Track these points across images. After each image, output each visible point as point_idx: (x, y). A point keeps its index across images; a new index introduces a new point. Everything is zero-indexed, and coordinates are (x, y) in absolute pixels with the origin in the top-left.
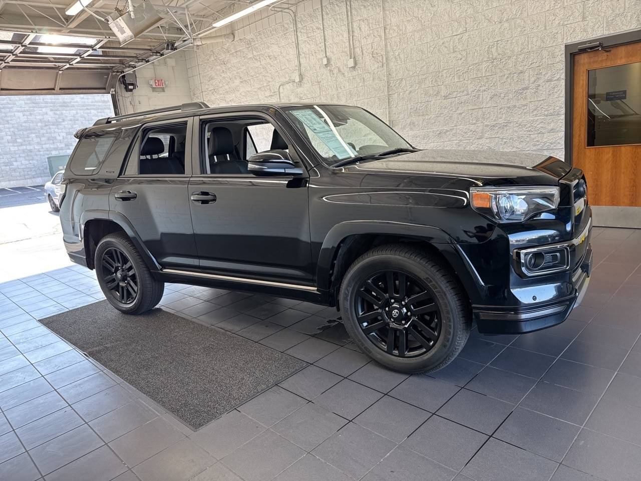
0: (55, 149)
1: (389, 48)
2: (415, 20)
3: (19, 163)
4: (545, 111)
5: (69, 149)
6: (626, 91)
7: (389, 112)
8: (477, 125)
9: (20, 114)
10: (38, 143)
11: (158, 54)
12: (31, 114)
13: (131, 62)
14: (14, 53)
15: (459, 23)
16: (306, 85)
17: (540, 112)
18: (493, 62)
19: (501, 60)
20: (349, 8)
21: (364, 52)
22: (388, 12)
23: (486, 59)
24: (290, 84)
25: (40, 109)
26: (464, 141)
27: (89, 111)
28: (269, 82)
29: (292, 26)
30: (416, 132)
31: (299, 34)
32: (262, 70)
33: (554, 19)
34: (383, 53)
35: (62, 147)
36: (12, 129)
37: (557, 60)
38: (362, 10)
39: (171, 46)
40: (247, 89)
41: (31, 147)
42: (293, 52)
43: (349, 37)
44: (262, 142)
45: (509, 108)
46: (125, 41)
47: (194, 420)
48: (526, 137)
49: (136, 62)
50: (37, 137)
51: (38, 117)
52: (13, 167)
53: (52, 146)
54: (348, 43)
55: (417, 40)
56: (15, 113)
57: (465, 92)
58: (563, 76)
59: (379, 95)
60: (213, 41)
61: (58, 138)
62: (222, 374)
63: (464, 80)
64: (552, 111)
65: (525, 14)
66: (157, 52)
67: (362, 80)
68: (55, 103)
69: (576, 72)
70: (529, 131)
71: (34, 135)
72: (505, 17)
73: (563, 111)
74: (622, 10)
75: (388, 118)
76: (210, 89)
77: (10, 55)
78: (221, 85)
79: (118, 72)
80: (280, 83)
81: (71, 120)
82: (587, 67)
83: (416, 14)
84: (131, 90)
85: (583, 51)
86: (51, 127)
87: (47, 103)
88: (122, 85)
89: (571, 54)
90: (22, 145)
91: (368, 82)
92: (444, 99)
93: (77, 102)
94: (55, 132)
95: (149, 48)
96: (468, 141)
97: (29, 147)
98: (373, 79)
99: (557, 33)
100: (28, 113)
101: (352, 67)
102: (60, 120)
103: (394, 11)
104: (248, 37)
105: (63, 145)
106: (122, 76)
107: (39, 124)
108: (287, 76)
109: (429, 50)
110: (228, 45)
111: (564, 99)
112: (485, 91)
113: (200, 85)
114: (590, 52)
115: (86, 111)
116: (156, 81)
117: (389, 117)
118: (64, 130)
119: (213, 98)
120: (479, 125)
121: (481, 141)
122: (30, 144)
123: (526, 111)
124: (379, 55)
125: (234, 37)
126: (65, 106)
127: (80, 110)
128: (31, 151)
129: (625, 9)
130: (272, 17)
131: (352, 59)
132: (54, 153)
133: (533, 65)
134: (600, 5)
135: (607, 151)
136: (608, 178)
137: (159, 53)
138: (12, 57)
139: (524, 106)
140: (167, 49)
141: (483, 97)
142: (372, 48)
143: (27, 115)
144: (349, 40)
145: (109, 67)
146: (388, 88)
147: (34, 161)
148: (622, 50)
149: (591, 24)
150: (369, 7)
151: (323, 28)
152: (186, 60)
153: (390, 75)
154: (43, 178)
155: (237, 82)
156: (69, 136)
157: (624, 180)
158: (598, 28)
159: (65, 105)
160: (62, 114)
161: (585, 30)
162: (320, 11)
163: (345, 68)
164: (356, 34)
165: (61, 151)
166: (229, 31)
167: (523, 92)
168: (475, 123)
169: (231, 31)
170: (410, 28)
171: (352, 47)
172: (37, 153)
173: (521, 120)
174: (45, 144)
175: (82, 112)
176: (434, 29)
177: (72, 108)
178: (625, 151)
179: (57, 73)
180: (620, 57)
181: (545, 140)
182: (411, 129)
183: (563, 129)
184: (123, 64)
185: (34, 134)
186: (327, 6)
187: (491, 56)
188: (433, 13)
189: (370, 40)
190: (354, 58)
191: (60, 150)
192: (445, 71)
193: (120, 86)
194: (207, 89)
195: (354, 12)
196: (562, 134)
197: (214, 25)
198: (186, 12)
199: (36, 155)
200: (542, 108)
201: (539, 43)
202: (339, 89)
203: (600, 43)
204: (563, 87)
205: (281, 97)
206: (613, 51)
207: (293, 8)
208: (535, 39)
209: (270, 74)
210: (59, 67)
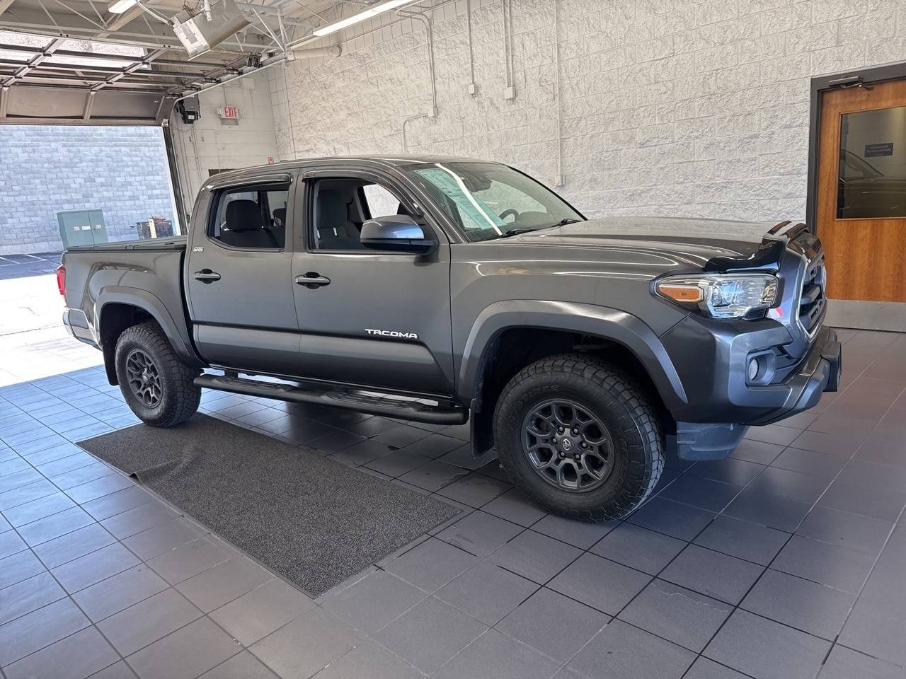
0: (68, 202)
1: (564, 75)
2: (601, 37)
3: (15, 220)
4: (780, 168)
5: (89, 202)
6: (892, 144)
7: (561, 163)
8: (684, 185)
9: (19, 150)
10: (44, 193)
11: (235, 72)
12: (34, 151)
13: (194, 81)
14: (32, 65)
15: (665, 43)
16: (444, 122)
17: (773, 169)
18: (709, 98)
19: (721, 96)
20: (508, 16)
21: (528, 77)
22: (563, 24)
23: (700, 94)
24: (421, 120)
25: (48, 143)
26: (667, 207)
27: (118, 149)
28: (390, 115)
29: (425, 38)
30: (598, 192)
31: (435, 50)
32: (381, 99)
33: (798, 42)
34: (555, 80)
35: (77, 199)
36: (7, 172)
37: (800, 98)
38: (528, 20)
39: (255, 61)
40: (357, 125)
41: (34, 198)
42: (425, 74)
43: (507, 57)
44: (377, 200)
45: (730, 162)
46: (196, 53)
47: (311, 584)
48: (753, 203)
49: (203, 82)
50: (42, 183)
51: (44, 155)
52: (6, 225)
53: (63, 197)
54: (504, 67)
55: (603, 64)
56: (12, 148)
57: (670, 139)
58: (807, 121)
59: (547, 139)
60: (311, 56)
61: (73, 186)
62: (344, 521)
63: (669, 122)
64: (790, 169)
65: (757, 34)
66: (234, 70)
67: (525, 118)
68: (68, 136)
69: (824, 115)
70: (758, 195)
71: (37, 181)
72: (729, 36)
73: (805, 169)
74: (891, 34)
75: (559, 171)
76: (303, 123)
77: (25, 68)
78: (319, 118)
79: (174, 95)
80: (406, 118)
81: (92, 161)
82: (839, 110)
83: (603, 28)
84: (191, 122)
85: (836, 87)
86: (63, 169)
87: (57, 135)
88: (179, 114)
89: (819, 91)
90: (20, 195)
91: (533, 121)
92: (640, 148)
93: (101, 135)
94: (68, 178)
95: (222, 63)
96: (672, 207)
97: (30, 198)
98: (540, 117)
99: (801, 61)
100: (30, 149)
101: (510, 99)
102: (76, 160)
103: (572, 23)
104: (362, 52)
105: (80, 196)
106: (179, 101)
107: (46, 165)
108: (416, 107)
109: (620, 79)
110: (332, 61)
111: (807, 153)
112: (697, 137)
113: (289, 117)
114: (845, 89)
115: (115, 148)
116: (227, 110)
117: (561, 170)
118: (81, 175)
119: (307, 136)
120: (687, 185)
121: (689, 208)
122: (32, 194)
123: (752, 167)
124: (550, 82)
125: (341, 51)
126: (84, 141)
127: (106, 146)
128: (33, 203)
129: (895, 32)
130: (397, 25)
131: (511, 88)
132: (67, 207)
133: (765, 105)
134: (862, 25)
135: (864, 227)
136: (864, 262)
137: (237, 70)
138: (28, 70)
139: (753, 160)
140: (250, 65)
141: (694, 146)
142: (540, 73)
143: (28, 152)
144: (507, 61)
145: (162, 88)
146: (561, 129)
147: (38, 219)
148: (889, 88)
149: (848, 51)
150: (537, 16)
151: (471, 43)
152: (268, 81)
153: (564, 111)
154: (51, 243)
155: (343, 114)
156: (89, 183)
157: (886, 266)
158: (857, 56)
159: (84, 138)
160: (79, 152)
161: (840, 59)
162: (467, 18)
163: (499, 99)
164: (517, 53)
165: (76, 205)
166: (333, 42)
167: (750, 141)
168: (682, 183)
169: (337, 42)
170: (594, 47)
171: (511, 71)
172: (43, 206)
173: (746, 180)
174: (54, 194)
175: (108, 149)
176: (629, 49)
177: (93, 144)
178: (890, 226)
179: (88, 94)
180: (886, 98)
181: (779, 208)
182: (592, 188)
183: (805, 193)
184: (183, 84)
185: (38, 178)
186: (477, 12)
187: (707, 90)
188: (627, 27)
189: (537, 62)
190: (514, 86)
191: (76, 202)
192: (642, 109)
193: (176, 116)
194: (299, 123)
195: (515, 21)
196: (803, 200)
197: (315, 34)
198: (279, 14)
199: (41, 209)
200: (777, 163)
201: (775, 74)
202: (490, 128)
203: (859, 77)
204: (807, 136)
205: (407, 138)
206: (877, 89)
207: (428, 14)
208: (769, 69)
209: (392, 104)
210: (91, 85)
